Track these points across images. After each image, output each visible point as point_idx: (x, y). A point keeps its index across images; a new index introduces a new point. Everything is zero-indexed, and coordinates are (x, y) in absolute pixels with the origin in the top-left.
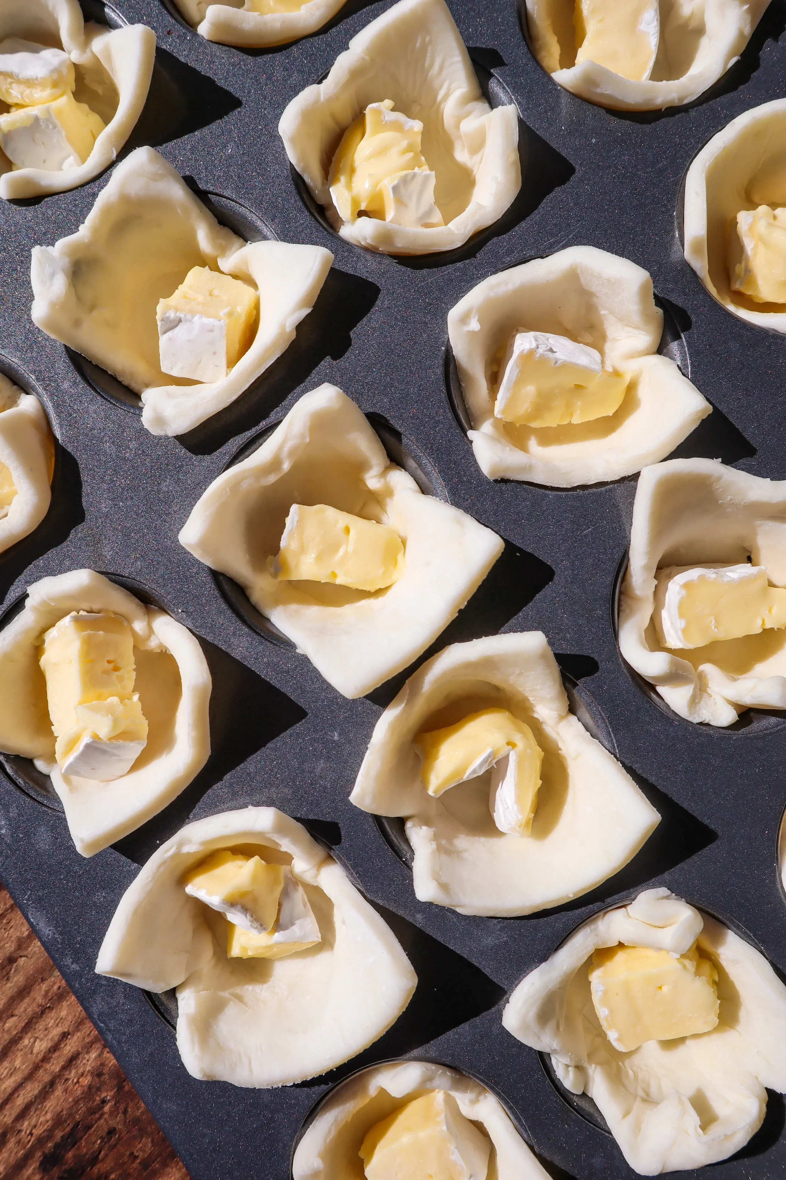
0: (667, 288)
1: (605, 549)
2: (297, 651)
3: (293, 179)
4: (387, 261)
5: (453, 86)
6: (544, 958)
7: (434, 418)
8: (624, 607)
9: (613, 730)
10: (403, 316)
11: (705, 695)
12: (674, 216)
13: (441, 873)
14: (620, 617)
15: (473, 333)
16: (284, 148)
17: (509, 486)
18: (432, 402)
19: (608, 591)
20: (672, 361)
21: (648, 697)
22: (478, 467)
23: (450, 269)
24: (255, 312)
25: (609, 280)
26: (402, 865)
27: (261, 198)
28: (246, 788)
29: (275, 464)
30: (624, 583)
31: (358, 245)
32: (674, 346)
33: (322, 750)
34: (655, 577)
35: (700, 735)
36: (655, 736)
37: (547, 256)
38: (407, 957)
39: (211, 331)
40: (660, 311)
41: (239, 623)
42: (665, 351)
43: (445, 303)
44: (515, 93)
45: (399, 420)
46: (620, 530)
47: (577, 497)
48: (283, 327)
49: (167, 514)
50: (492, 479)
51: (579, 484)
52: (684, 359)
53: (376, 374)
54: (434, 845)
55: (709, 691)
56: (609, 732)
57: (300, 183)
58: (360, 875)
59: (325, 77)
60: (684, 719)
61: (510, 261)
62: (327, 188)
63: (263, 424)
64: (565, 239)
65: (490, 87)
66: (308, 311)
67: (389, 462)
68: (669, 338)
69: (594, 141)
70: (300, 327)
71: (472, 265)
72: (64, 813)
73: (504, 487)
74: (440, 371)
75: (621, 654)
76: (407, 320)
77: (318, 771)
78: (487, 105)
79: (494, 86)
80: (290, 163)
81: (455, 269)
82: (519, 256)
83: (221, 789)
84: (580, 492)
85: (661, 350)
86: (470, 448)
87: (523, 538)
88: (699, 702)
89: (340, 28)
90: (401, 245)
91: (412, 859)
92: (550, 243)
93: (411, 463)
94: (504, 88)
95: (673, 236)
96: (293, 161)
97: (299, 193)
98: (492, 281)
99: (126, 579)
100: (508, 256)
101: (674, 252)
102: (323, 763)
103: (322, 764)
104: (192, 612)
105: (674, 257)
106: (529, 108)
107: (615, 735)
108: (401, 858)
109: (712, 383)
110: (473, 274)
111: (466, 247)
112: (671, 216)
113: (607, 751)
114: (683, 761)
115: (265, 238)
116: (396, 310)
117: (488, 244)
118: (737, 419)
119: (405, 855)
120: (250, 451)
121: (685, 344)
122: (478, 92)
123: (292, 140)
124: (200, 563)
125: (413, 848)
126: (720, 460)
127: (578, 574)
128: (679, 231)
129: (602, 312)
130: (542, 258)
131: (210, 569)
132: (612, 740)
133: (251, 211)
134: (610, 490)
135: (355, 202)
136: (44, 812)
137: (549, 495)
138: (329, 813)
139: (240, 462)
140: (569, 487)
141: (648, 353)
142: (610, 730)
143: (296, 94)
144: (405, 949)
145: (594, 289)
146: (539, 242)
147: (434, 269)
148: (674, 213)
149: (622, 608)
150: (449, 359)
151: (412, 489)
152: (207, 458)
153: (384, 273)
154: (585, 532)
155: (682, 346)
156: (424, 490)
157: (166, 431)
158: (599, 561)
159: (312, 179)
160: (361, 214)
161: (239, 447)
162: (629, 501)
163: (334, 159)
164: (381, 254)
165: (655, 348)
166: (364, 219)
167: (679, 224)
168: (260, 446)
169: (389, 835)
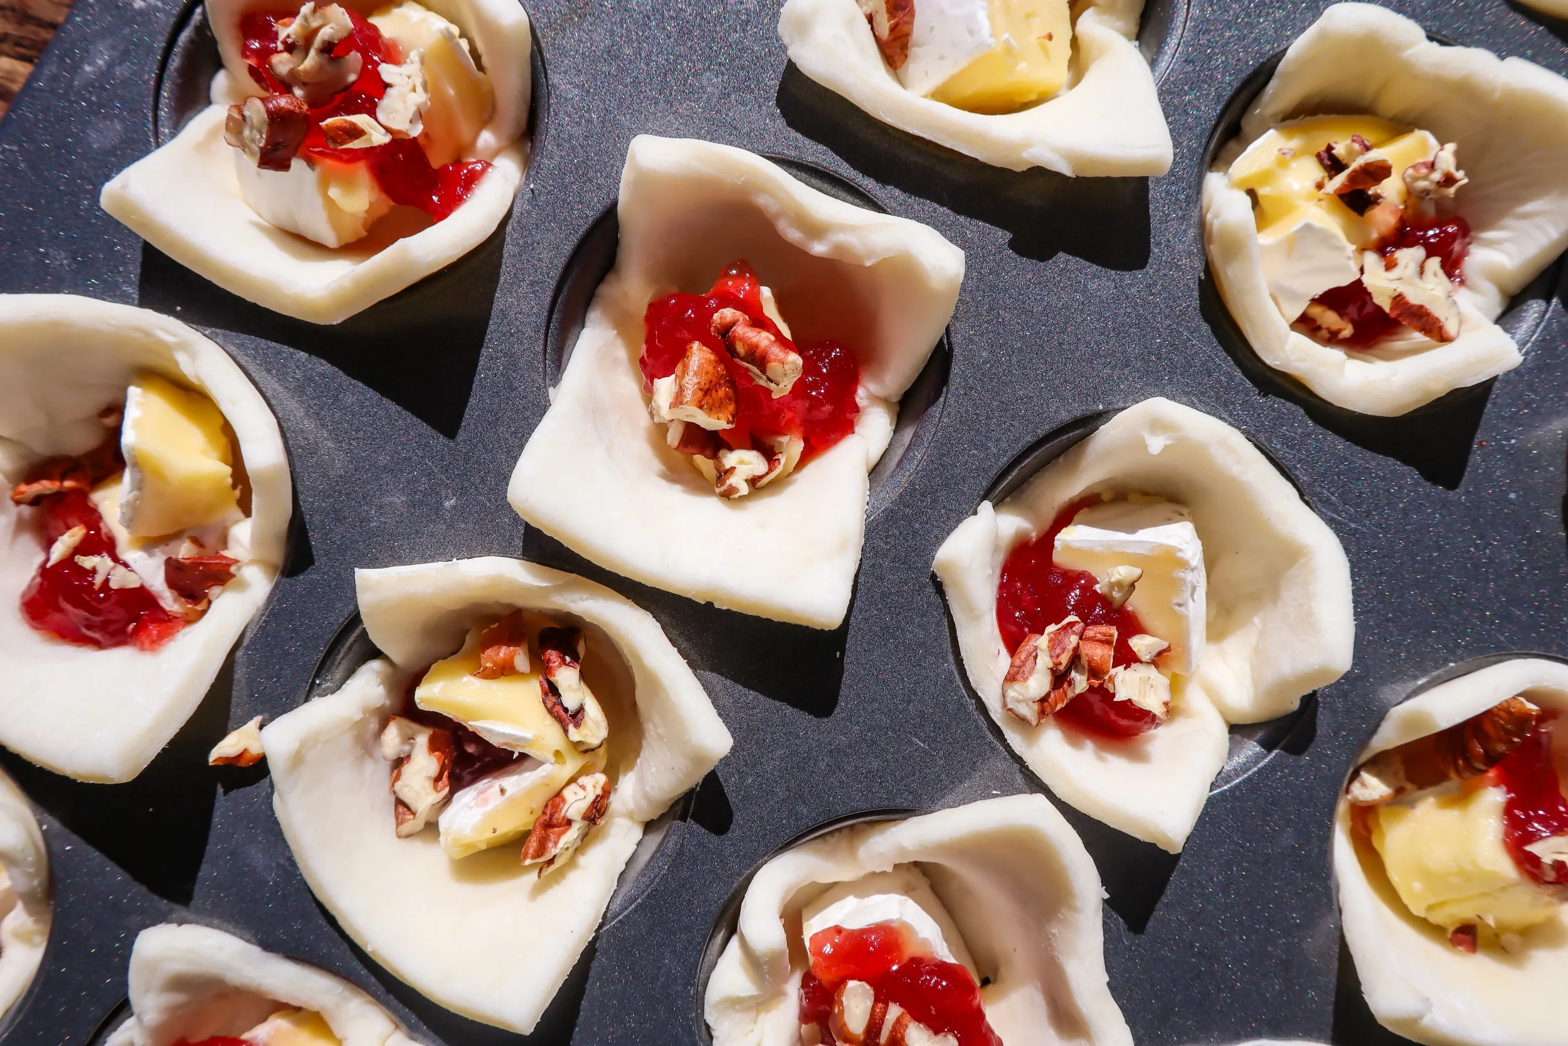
0: (1335, 702)
1: (902, 779)
2: (551, 390)
3: (1263, 64)
4: (1199, 265)
5: (1509, 246)
6: (268, 946)
7: (989, 439)
8: (831, 840)
9: (640, 905)
10: (1123, 324)
11: (753, 1014)
12: (1447, 666)
13: (319, 746)
14: (814, 842)
15: (1144, 446)
16: (1303, 30)
17: (935, 599)
18: (1011, 425)
19: (842, 811)
20: (1226, 755)
21: (712, 934)
22: (944, 539)
23: (1226, 364)
24: (1033, 97)
25: (1310, 614)
26: (307, 683)
27: (1213, 28)
28: (315, 404)
29: (816, 230)
30: (865, 826)
31: (1204, 209)
32: (1251, 748)
33: (421, 491)
34: (896, 866)
35: (690, 1033)
36: (659, 968)
37: (1307, 503)
38: (159, 751)
39: (971, 32)
40: (1296, 705)
41: (553, 283)
42: (1238, 737)
43: (1170, 380)
44: (1537, 346)
45: (964, 388)
46: (941, 790)
47: (962, 704)
48: (1027, 145)
49: (667, 102)
50: (935, 566)
51: (984, 699)
52: (1237, 772)
53: (1018, 323)
54: (358, 717)
55: (762, 1017)
56: (636, 899)
57: (1261, 79)
58: (265, 627)
59: (1443, 43)
60: (703, 998)
61: (1277, 450)
62: (1271, 125)
63: (868, 184)
64: (1344, 518)
65: (1530, 302)
66: (1068, 172)
67: (895, 399)
68: (1260, 735)
69: (1512, 496)
70: (1038, 173)
71: (1247, 395)
72: (158, 146)
73: (930, 590)
74: (1064, 416)
75: (758, 868)
76: (1119, 333)
77: (387, 500)
78: (1498, 311)
79: (1534, 309)
80: (1286, 50)
81: (1229, 373)
82: (1290, 460)
83: (297, 367)
84: (971, 704)
85: (1237, 730)
86: (967, 512)
87: (865, 651)
88: (736, 1011)
89: (1530, 31)
90: (1231, 276)
91: (323, 694)
92: (1328, 499)
93: (908, 434)
94: (1537, 325)
95: (1416, 678)
96: (1290, 53)
97: (1245, 84)
98: (1235, 438)
99: (545, 84)
100: (1283, 444)
101: (1393, 689)
102: (402, 502)
103: (399, 500)
104: (538, 206)
105: (1386, 692)
106: (1522, 376)
107: (635, 910)
108: (317, 676)
109: (1220, 829)
110: (1233, 403)
111: (1269, 374)
112: (1446, 661)
113: (604, 909)
114: (641, 1023)
115: (1153, 64)
116: (1129, 310)
117: (1289, 404)
118: (1182, 889)
119: (324, 680)
120: (818, 183)
121: (1261, 765)
122: (1514, 287)
123: (1322, 36)
124: (617, 182)
125: (343, 686)
126: (1107, 896)
127: (847, 755)
128: (1428, 682)
129: (1256, 620)
130: (1302, 496)
131: (615, 204)
132: (626, 908)
133: (1186, 22)
134: (993, 749)
135: (1266, 177)
136: (145, 116)
137: (947, 661)
138: (334, 543)
139: (795, 176)
140: (973, 685)
141: (1223, 712)
142: (639, 901)
143: (1399, 10)
144: (171, 743)
145: (1285, 594)
146: (1323, 481)
147: (1214, 340)
148: (1452, 664)
149: (828, 838)
150: (1089, 423)
151: (868, 452)
152: (781, 123)
153: (1178, 266)
154: (913, 739)
155: (1258, 758)
156: (874, 472)
157: (792, 43)
158: (880, 778)
159: (1275, 93)
160: (1251, 193)
161: (816, 163)
162: (990, 784)
163: (1321, 116)
164: (1203, 248)
165: (1235, 721)
166: (1247, 201)
167: (1439, 677)
168: (833, 196)
169: (344, 644)
